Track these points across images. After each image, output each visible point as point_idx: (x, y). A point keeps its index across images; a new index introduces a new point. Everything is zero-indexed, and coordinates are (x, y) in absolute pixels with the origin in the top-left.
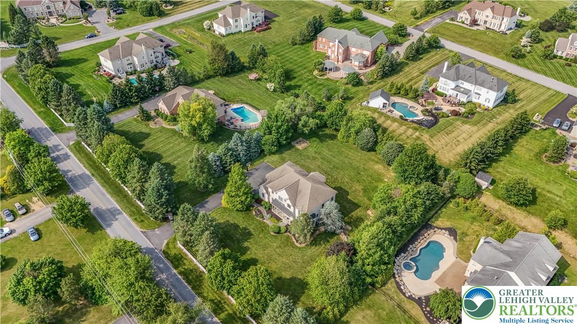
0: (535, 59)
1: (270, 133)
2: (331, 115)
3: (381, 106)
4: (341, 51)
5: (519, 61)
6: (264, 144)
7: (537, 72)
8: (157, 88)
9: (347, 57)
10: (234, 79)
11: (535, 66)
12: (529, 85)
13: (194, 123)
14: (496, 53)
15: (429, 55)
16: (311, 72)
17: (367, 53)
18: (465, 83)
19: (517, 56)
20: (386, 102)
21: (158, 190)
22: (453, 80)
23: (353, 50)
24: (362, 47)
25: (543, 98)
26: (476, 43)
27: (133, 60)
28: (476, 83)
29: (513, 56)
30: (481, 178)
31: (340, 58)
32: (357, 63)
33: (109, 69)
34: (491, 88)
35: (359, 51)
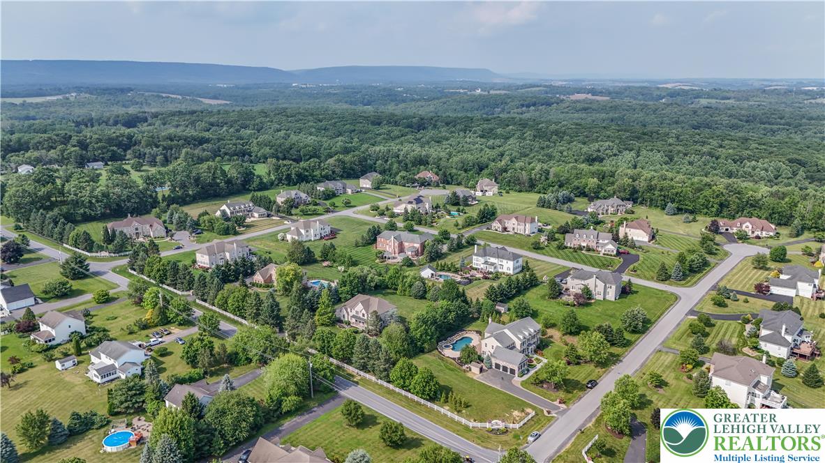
0: (551, 250)
1: (345, 286)
2: (390, 278)
3: (430, 276)
4: (396, 244)
5: (539, 251)
6: (341, 293)
7: (552, 256)
8: (249, 271)
9: (402, 250)
10: (311, 267)
11: (551, 254)
12: (543, 263)
13: (288, 279)
14: (521, 247)
15: (467, 250)
16: (374, 261)
17: (417, 246)
18: (491, 258)
19: (537, 247)
20: (433, 272)
21: (272, 307)
22: (482, 256)
23: (406, 244)
24: (412, 241)
25: (552, 269)
26: (506, 242)
27: (225, 256)
28: (498, 257)
29: (534, 249)
30: (500, 306)
31: (397, 250)
32: (410, 253)
33: (204, 263)
34: (509, 259)
35: (411, 245)
